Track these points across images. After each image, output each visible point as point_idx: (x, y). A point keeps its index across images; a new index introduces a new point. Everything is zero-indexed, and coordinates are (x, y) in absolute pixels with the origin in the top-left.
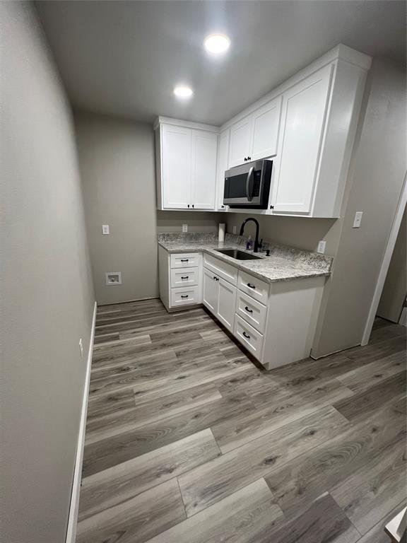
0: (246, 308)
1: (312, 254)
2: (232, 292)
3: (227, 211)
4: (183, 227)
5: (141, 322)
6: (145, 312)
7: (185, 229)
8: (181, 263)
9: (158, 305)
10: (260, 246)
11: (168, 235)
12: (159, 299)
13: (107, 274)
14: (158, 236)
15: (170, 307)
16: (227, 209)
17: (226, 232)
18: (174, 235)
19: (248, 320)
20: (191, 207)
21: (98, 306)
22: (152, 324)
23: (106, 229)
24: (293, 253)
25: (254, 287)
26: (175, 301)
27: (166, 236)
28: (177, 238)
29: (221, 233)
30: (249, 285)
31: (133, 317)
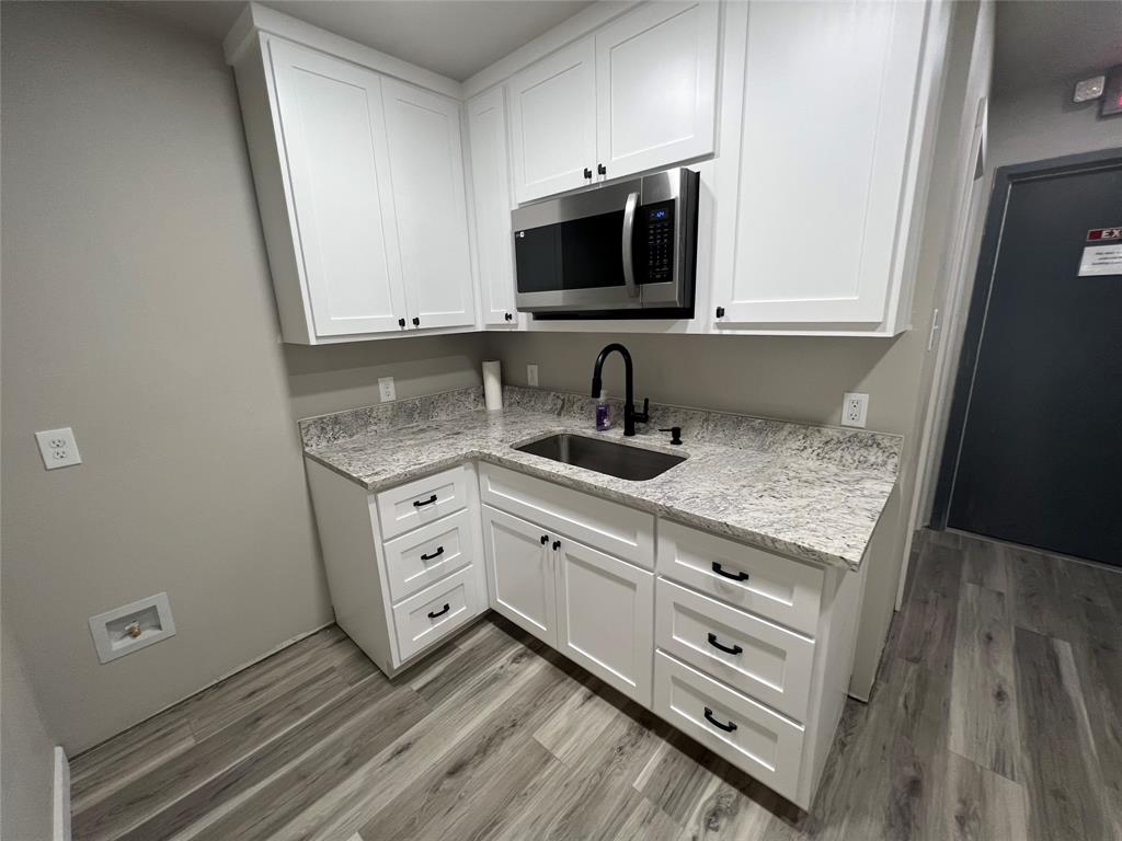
0: (712, 639)
1: (829, 432)
2: (632, 586)
3: (523, 327)
4: (382, 386)
5: (300, 775)
6: (300, 710)
7: (387, 390)
8: (414, 511)
9: (338, 658)
10: (645, 418)
11: (336, 421)
12: (335, 629)
13: (98, 623)
14: (300, 430)
15: (396, 665)
16: (523, 323)
17: (504, 382)
18: (356, 415)
19: (729, 679)
20: (410, 325)
21: (73, 760)
22: (351, 763)
23: (60, 445)
24: (758, 431)
25: (742, 577)
26: (408, 637)
27: (332, 426)
28: (367, 424)
29: (493, 386)
30: (717, 568)
31: (256, 760)
